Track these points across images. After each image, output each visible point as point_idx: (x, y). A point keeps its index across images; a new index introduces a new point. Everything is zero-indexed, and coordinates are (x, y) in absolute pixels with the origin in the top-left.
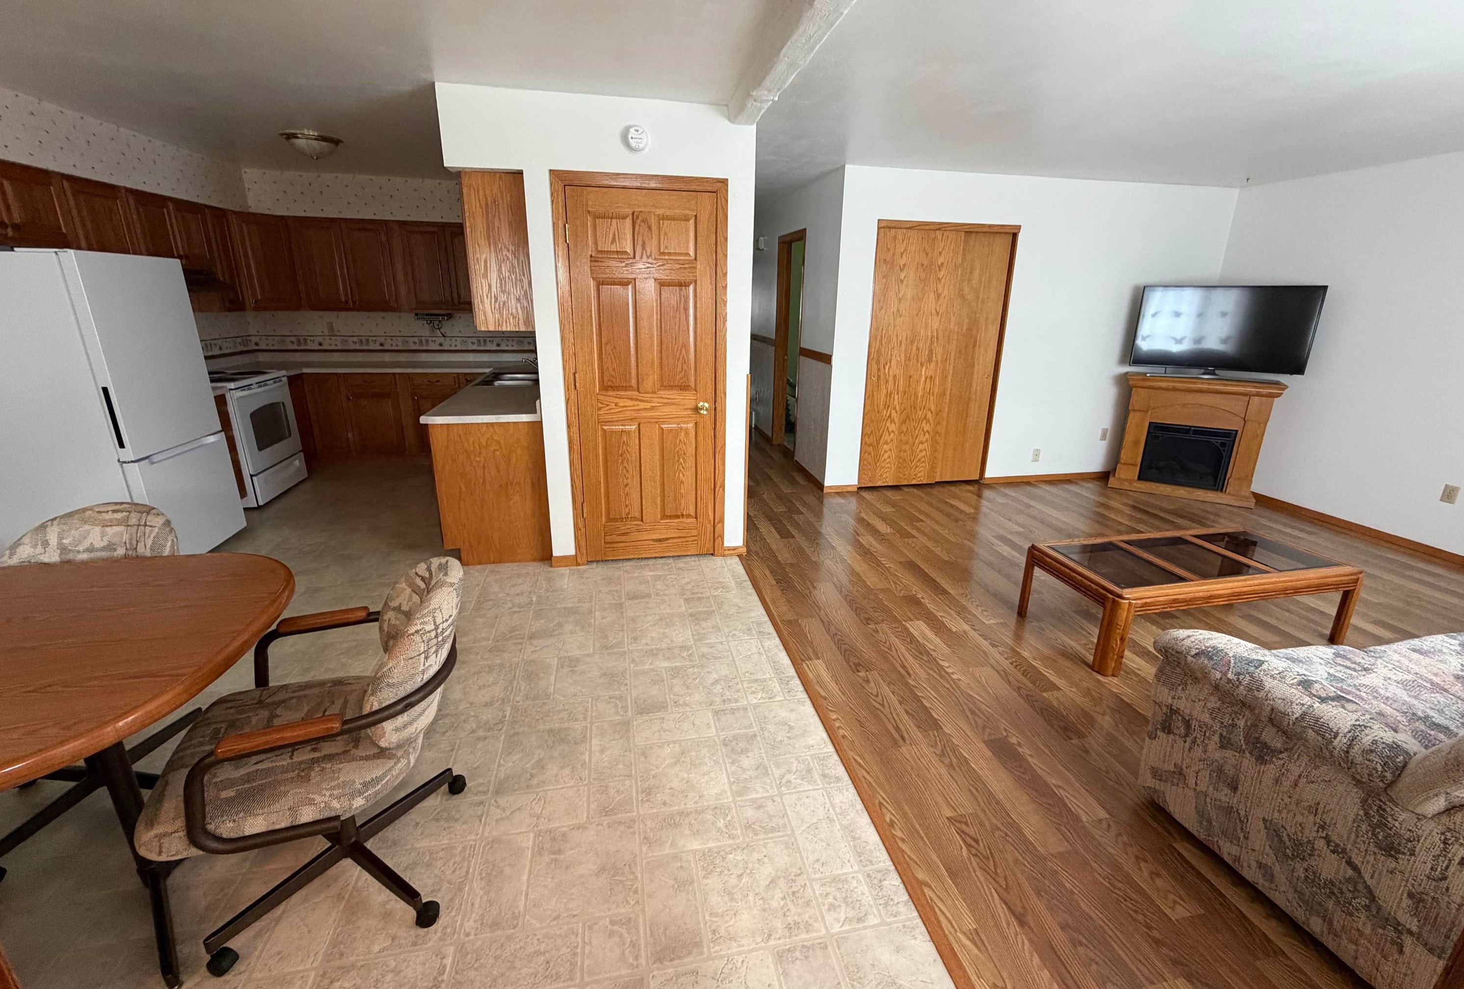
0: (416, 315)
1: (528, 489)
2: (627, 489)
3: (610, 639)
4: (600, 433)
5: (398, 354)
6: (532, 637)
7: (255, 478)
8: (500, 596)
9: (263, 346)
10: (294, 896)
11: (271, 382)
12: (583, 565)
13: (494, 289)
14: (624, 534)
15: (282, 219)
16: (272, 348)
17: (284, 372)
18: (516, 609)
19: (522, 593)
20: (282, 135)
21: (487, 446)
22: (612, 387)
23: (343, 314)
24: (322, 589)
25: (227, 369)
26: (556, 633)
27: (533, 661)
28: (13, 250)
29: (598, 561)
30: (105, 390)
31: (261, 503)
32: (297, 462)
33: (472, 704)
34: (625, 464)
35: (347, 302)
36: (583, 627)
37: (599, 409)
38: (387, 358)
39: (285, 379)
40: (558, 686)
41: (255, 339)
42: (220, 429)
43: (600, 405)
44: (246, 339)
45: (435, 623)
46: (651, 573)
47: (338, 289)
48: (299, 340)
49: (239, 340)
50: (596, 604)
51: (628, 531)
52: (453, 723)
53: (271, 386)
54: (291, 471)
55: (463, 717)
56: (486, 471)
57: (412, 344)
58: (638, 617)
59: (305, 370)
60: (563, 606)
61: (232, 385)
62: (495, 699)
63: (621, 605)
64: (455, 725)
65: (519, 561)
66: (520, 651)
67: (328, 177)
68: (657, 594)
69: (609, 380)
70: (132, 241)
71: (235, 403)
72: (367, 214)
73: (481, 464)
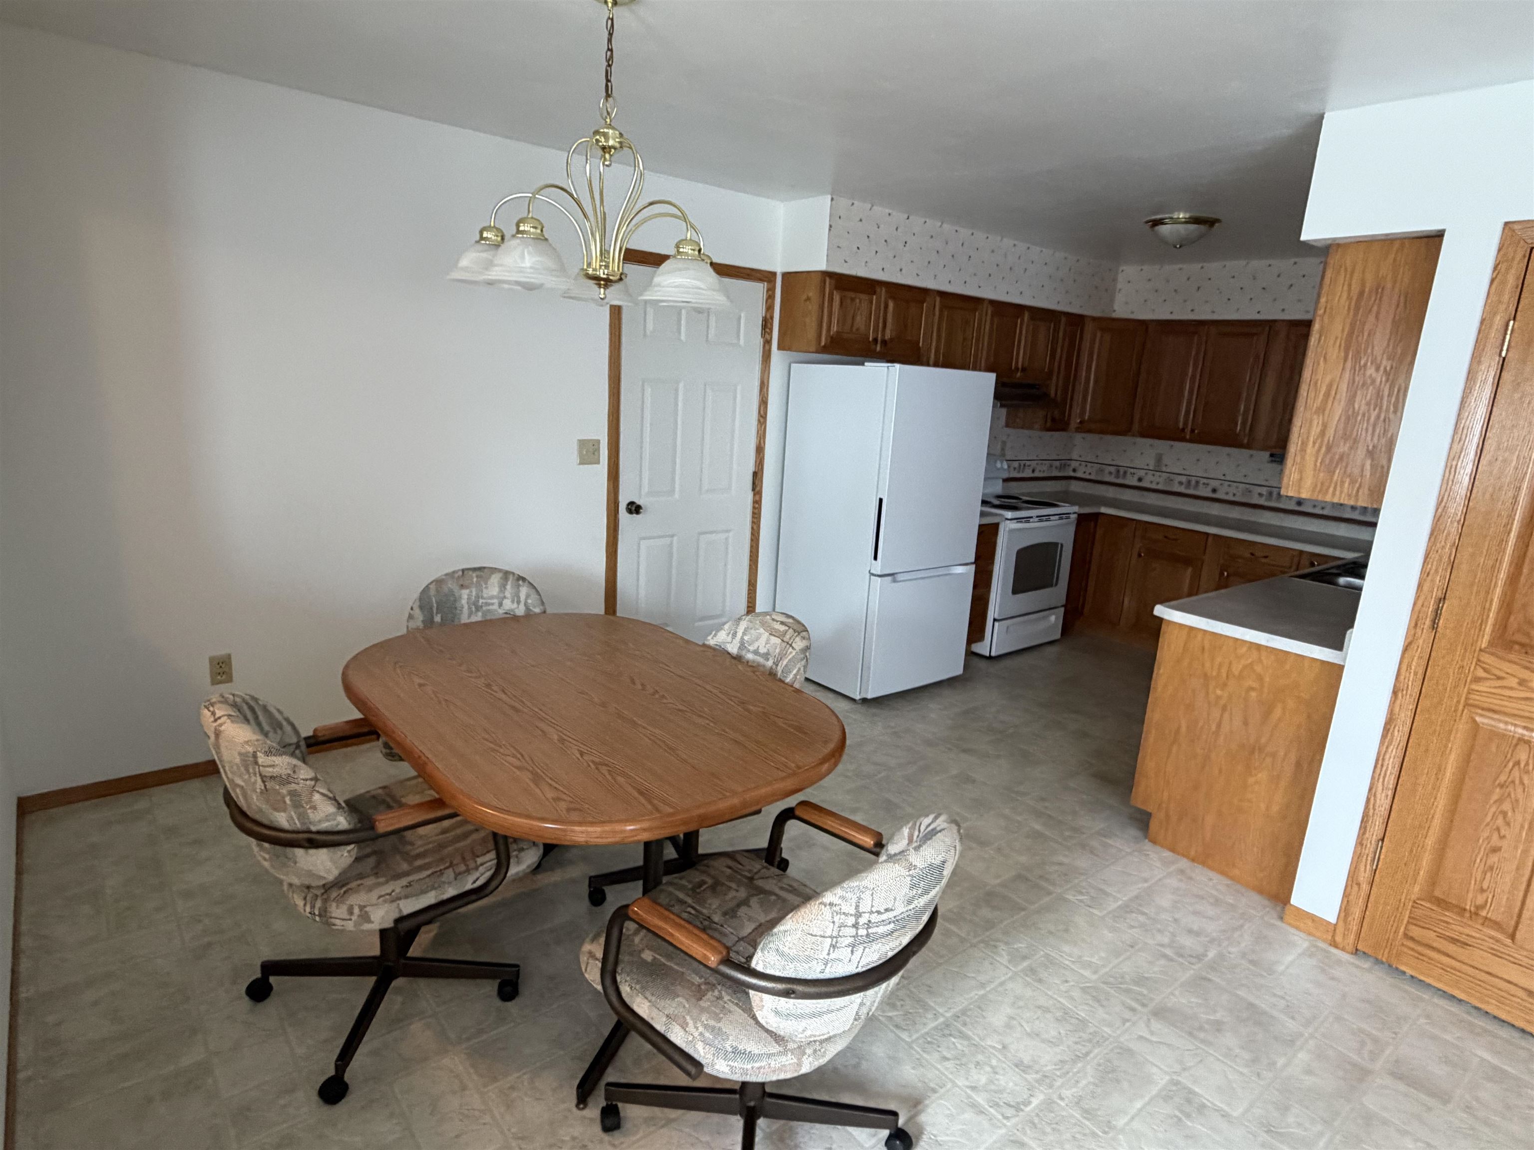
0: (1272, 455)
1: (1288, 769)
2: (1494, 859)
3: (1291, 1119)
4: (1462, 727)
5: (1232, 507)
6: (1160, 1013)
7: (997, 624)
8: (1164, 916)
9: (1079, 474)
10: (693, 1113)
11: (1057, 517)
12: (1343, 949)
13: (1330, 433)
14: (1454, 941)
15: (1143, 324)
16: (1088, 477)
17: (1076, 509)
18: (1168, 952)
19: (1197, 934)
20: (1147, 222)
21: (1240, 677)
22: (1522, 645)
23: (1178, 445)
24: (974, 781)
25: (1023, 494)
26: (1202, 1035)
27: (1129, 1051)
28: (863, 364)
29: (1378, 962)
30: (881, 500)
31: (993, 654)
32: (1053, 618)
33: (1004, 1047)
34: (1506, 806)
35: (1183, 430)
36: (1255, 1061)
37: (1477, 680)
38: (1215, 510)
39: (1074, 517)
40: (1136, 1125)
41: (1074, 464)
42: (973, 560)
43: (1481, 673)
44: (1064, 463)
45: (857, 907)
46: (1487, 1056)
47: (1179, 411)
48: (1118, 471)
49: (1057, 463)
50: (1312, 1036)
51: (1470, 941)
52: (964, 1055)
53: (1055, 521)
54: (1042, 625)
55: (980, 1057)
56: (1226, 716)
57: (1256, 496)
58: (1385, 1122)
59: (1103, 510)
60: (1251, 999)
61: (1009, 514)
62: (1037, 1067)
63: (1363, 1074)
64: (964, 1060)
65: (1232, 878)
66: (1125, 1021)
67: (1213, 267)
68: (1468, 1109)
69: (1519, 630)
70: (976, 356)
71: (1006, 534)
72: (1249, 314)
73: (1222, 702)
